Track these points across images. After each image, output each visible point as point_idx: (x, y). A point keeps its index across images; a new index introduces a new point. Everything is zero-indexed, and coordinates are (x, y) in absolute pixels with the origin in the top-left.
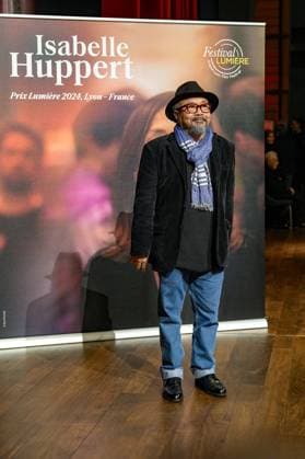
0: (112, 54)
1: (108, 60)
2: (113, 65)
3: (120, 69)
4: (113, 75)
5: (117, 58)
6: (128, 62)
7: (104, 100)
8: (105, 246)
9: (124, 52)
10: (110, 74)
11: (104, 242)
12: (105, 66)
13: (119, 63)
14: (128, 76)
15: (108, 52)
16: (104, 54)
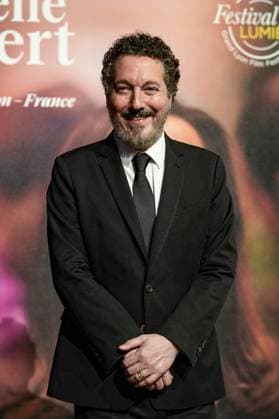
0: (34, 18)
1: (25, 28)
2: (35, 38)
3: (49, 47)
4: (35, 58)
5: (43, 25)
6: (63, 33)
7: (16, 107)
8: (10, 400)
9: (56, 12)
10: (27, 56)
11: (10, 392)
12: (19, 40)
13: (47, 35)
14: (64, 59)
15: (26, 13)
16: (18, 17)
